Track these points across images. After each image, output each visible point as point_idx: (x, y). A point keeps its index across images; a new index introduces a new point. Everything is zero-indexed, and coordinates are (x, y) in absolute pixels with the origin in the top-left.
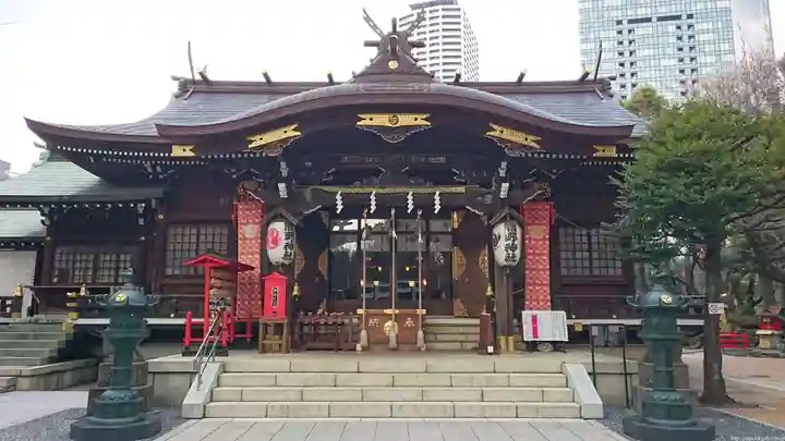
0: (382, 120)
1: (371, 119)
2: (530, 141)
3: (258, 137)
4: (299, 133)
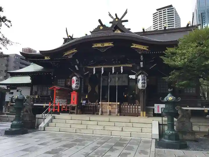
0: (99, 45)
1: (96, 45)
2: (145, 48)
3: (65, 53)
4: (76, 51)
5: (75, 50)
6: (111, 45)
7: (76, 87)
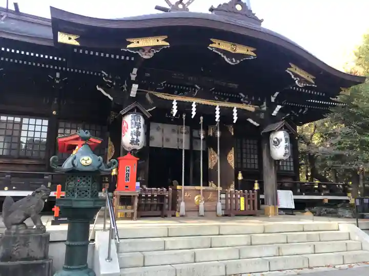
0: (226, 46)
1: (219, 44)
2: (310, 78)
3: (135, 41)
4: (168, 44)
5: (164, 40)
6: (249, 53)
7: (132, 142)
